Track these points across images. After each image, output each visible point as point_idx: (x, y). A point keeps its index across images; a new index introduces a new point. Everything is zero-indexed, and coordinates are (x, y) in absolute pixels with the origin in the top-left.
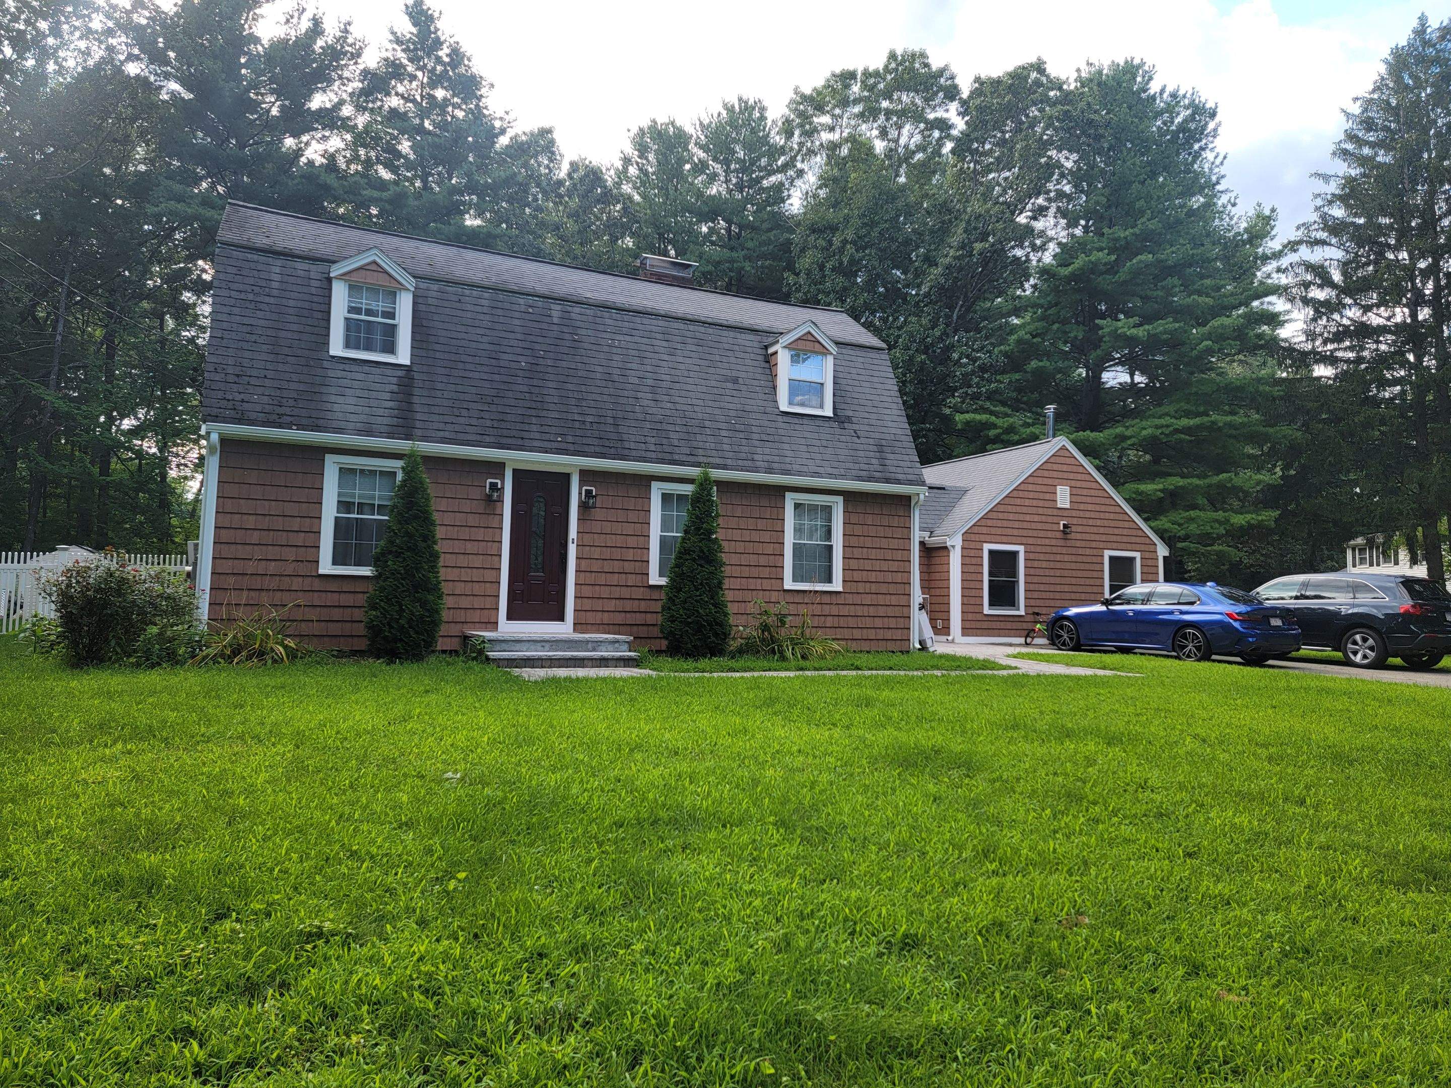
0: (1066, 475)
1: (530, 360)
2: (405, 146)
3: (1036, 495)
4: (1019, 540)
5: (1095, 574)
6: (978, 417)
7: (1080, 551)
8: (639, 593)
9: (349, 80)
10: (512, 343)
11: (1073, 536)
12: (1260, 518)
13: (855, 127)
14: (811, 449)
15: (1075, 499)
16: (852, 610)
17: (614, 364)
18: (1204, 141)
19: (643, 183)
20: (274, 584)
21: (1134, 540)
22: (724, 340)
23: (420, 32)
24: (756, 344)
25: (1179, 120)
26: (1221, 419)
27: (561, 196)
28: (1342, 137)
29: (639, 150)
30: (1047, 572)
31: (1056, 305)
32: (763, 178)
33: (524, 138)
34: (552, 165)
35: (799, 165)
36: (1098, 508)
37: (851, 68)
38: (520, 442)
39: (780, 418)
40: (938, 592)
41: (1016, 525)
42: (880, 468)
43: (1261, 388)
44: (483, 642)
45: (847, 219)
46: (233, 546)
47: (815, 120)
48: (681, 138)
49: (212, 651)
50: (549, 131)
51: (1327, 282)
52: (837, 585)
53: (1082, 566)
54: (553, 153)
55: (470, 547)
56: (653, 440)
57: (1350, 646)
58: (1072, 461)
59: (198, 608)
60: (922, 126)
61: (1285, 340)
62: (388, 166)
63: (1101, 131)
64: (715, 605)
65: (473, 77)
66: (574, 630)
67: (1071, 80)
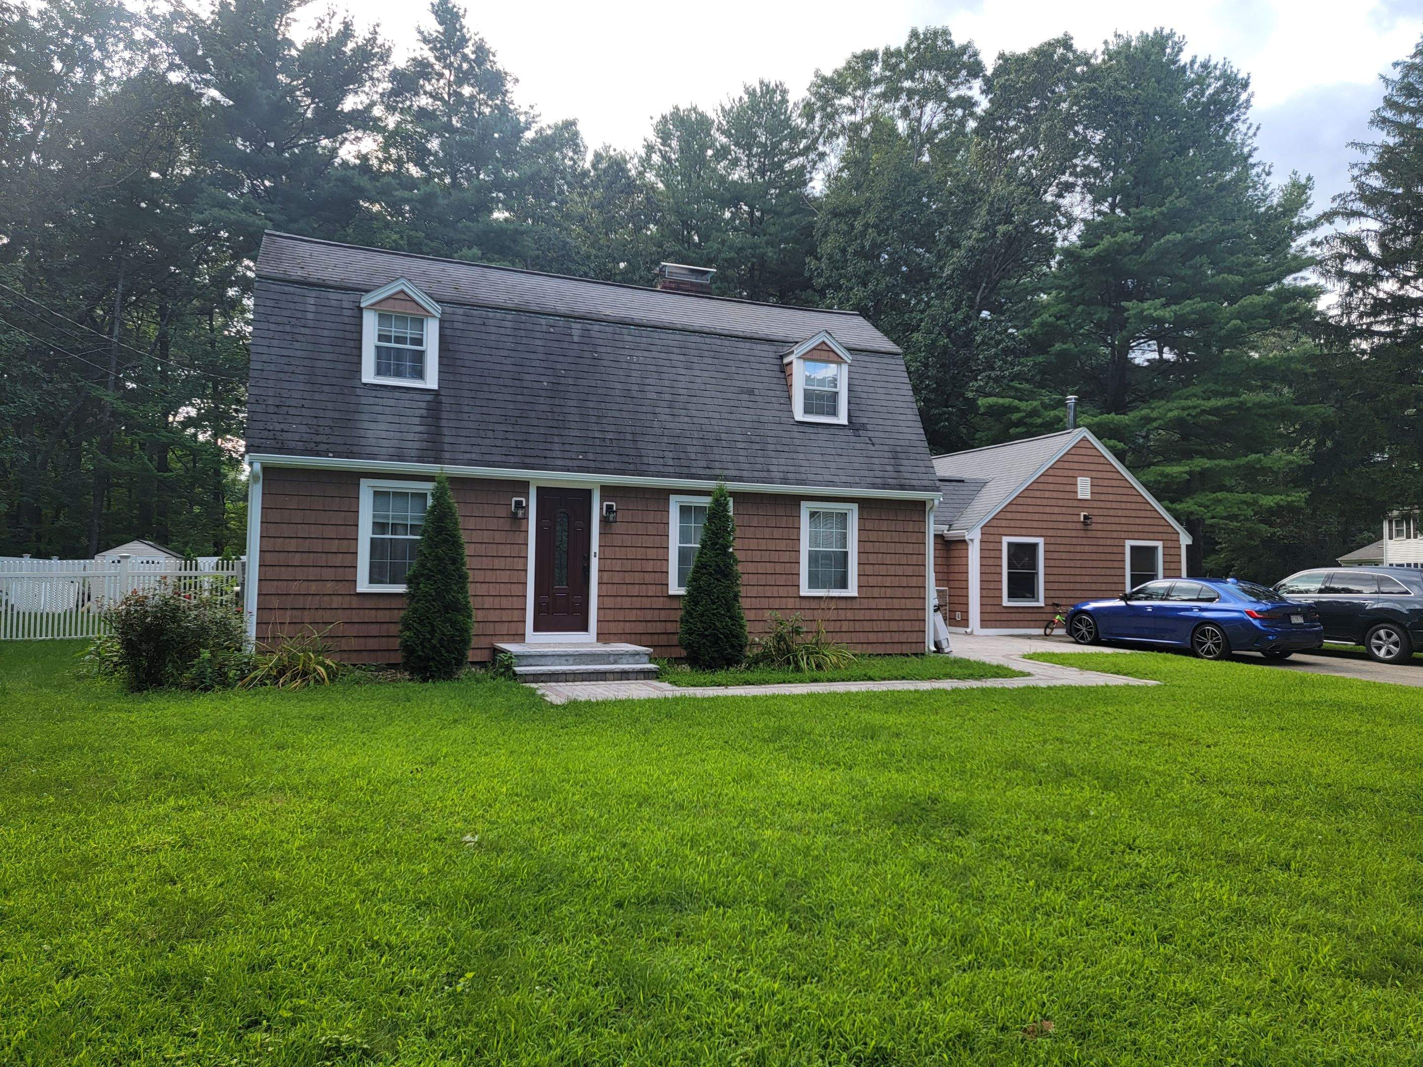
0: (1086, 467)
1: (552, 379)
2: (434, 144)
3: (1057, 487)
4: (1039, 532)
5: (1116, 565)
6: (1001, 401)
7: (1101, 542)
8: (659, 603)
9: (379, 80)
10: (535, 363)
11: (1093, 527)
12: (1290, 499)
13: (877, 107)
14: (826, 458)
15: (1096, 490)
16: (868, 615)
17: (633, 380)
18: (1236, 113)
19: (666, 171)
20: (315, 602)
21: (1155, 529)
22: (740, 351)
23: (446, 30)
24: (772, 355)
25: (1210, 91)
26: (1249, 398)
27: (585, 187)
28: (1381, 104)
29: (661, 138)
30: (1067, 564)
31: (1081, 286)
32: (785, 161)
33: (549, 132)
34: (576, 157)
35: (821, 148)
36: (1119, 498)
37: (872, 49)
38: (543, 461)
39: (795, 428)
40: (957, 584)
41: (1036, 517)
42: (895, 475)
43: (1293, 366)
44: (511, 658)
45: (868, 202)
46: (277, 568)
47: (837, 102)
48: (704, 123)
49: (259, 673)
50: (573, 123)
51: (1362, 254)
52: (852, 591)
53: (1103, 557)
54: (577, 145)
55: (498, 563)
56: (671, 455)
57: (1374, 641)
58: (1094, 452)
59: (245, 632)
60: (945, 104)
61: (1321, 313)
62: (420, 164)
63: (1129, 108)
64: (731, 618)
65: (498, 73)
66: (598, 640)
67: (1099, 53)
